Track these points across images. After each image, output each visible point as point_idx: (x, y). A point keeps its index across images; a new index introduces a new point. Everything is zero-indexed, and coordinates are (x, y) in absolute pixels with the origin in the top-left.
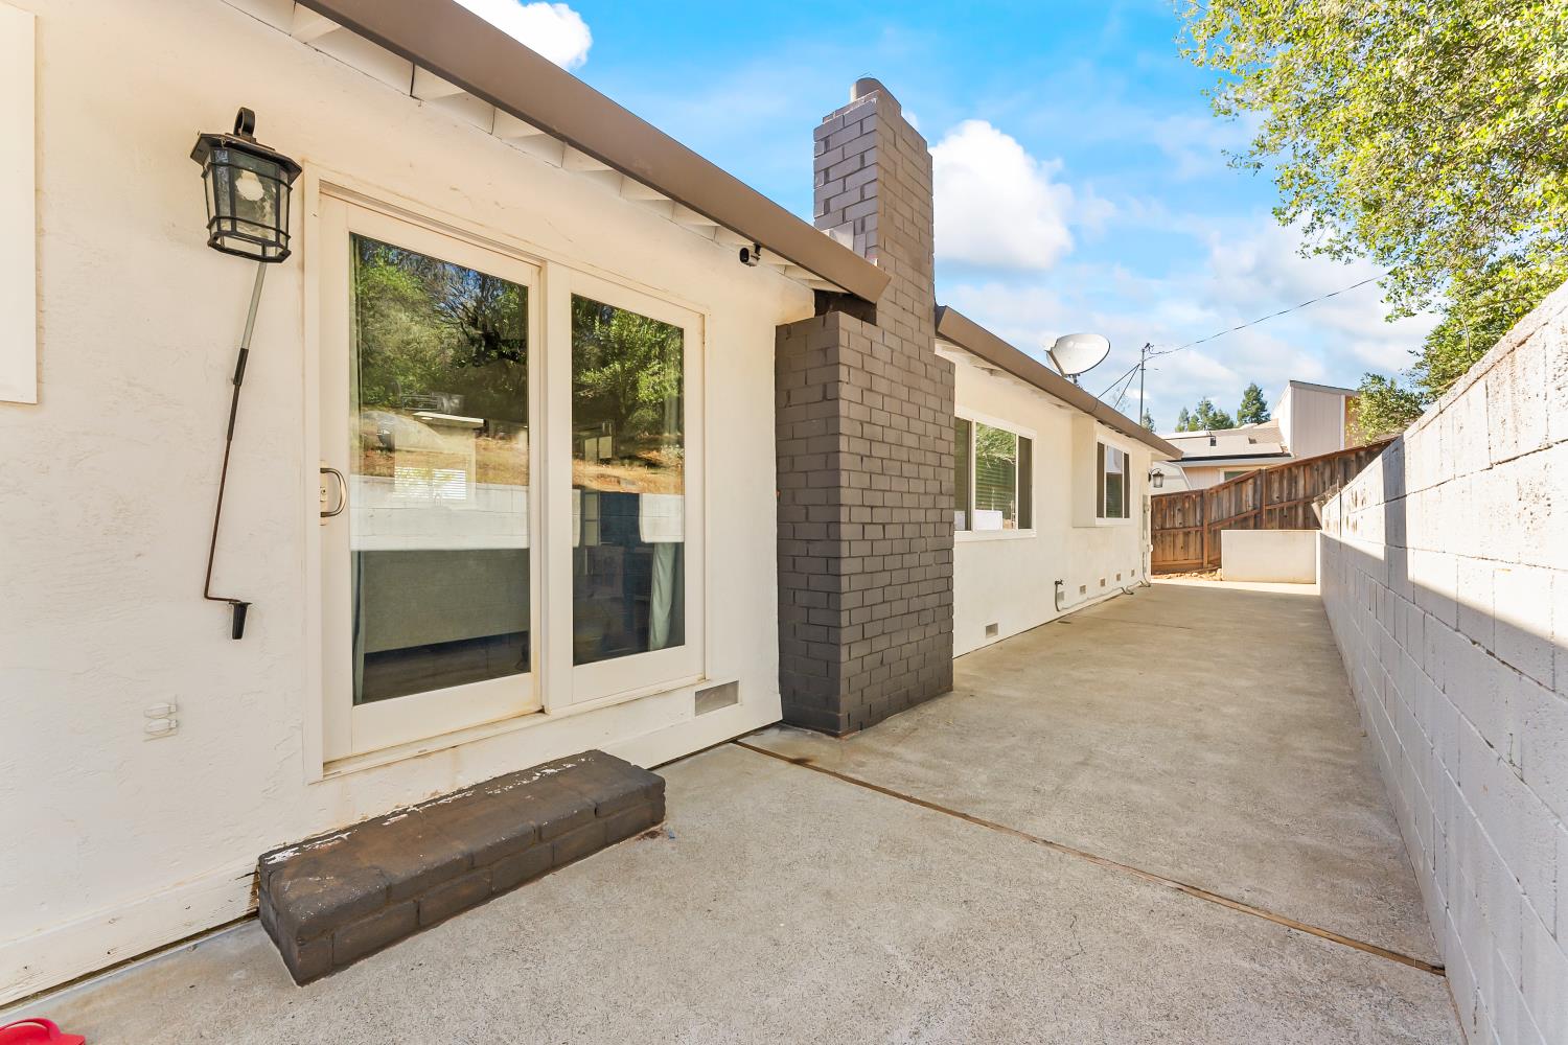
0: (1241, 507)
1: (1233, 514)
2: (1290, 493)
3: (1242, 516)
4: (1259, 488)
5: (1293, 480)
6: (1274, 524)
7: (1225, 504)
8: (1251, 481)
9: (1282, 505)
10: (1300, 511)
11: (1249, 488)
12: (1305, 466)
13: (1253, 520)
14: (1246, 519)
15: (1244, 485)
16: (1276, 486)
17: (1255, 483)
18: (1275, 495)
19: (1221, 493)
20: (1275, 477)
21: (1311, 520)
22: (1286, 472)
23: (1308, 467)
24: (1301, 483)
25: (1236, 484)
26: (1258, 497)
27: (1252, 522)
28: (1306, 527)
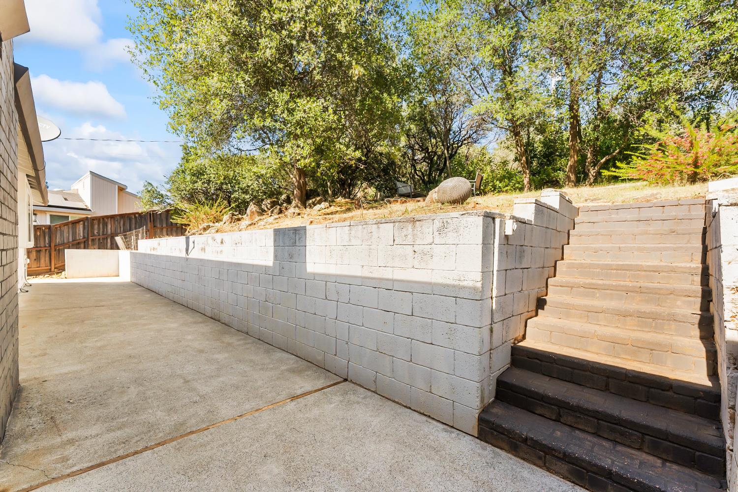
0: (75, 237)
1: (71, 240)
2: (103, 231)
3: (77, 242)
4: (86, 227)
5: (105, 225)
6: (95, 247)
7: (66, 235)
8: (81, 223)
9: (99, 237)
10: (109, 240)
11: (80, 228)
12: (111, 218)
13: (84, 244)
14: (79, 243)
15: (77, 224)
16: (96, 227)
17: (84, 224)
18: (96, 232)
19: (62, 228)
20: (96, 222)
21: (114, 245)
22: (101, 219)
23: (112, 220)
24: (109, 226)
25: (73, 223)
26: (86, 231)
27: (82, 245)
28: (112, 248)
